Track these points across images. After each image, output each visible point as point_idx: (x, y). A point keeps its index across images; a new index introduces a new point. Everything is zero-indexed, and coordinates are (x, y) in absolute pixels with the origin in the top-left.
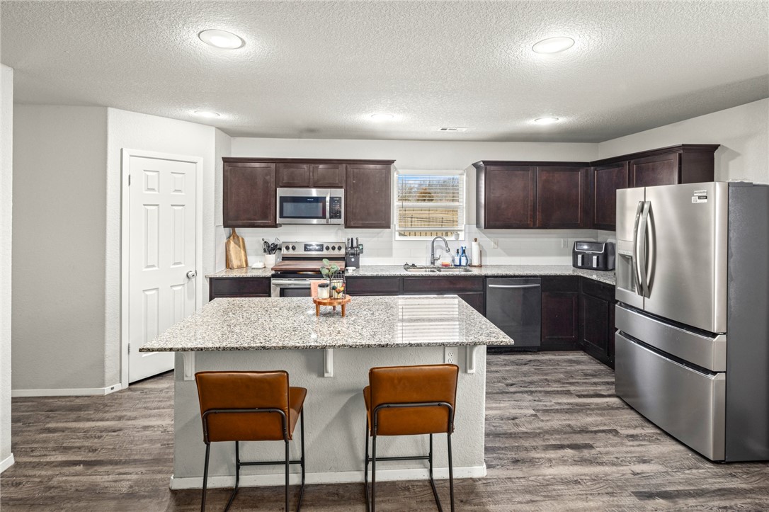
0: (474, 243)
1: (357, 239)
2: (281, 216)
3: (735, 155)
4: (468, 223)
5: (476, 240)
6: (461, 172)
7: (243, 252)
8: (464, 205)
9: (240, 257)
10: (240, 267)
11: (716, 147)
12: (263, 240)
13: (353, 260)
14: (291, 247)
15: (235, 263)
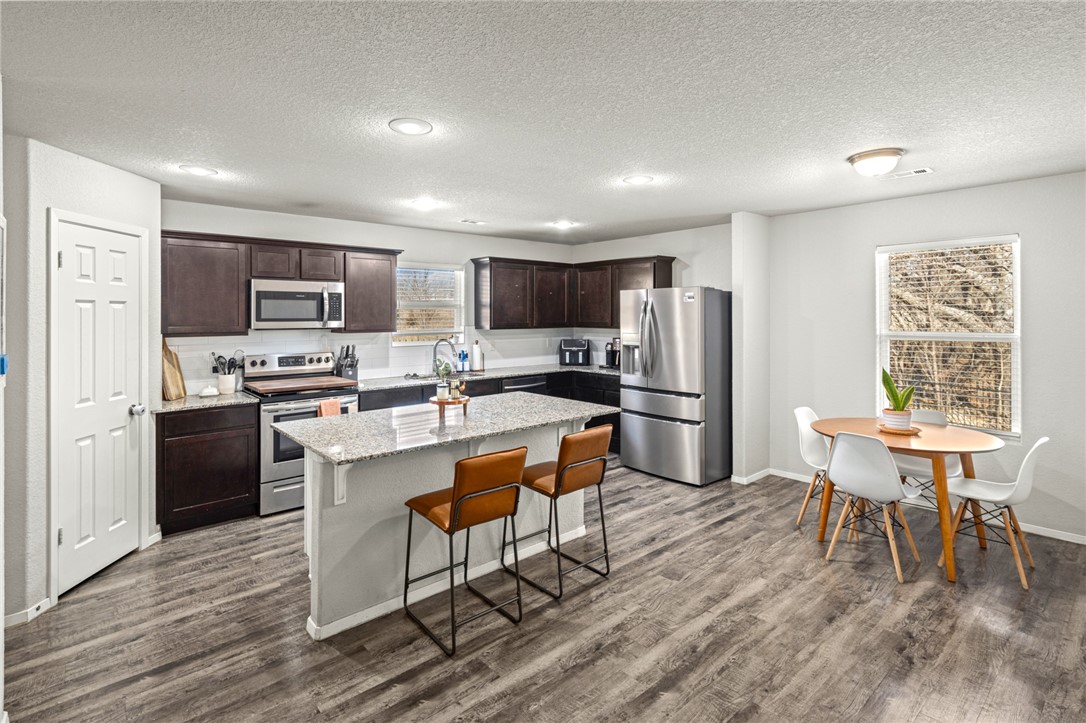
0: (475, 346)
1: (354, 347)
2: (259, 319)
3: (686, 266)
4: (467, 324)
5: (477, 342)
6: (460, 267)
7: (178, 374)
8: (463, 304)
9: (177, 382)
10: (179, 397)
11: (674, 259)
12: (213, 354)
13: (350, 373)
14: (259, 362)
15: (173, 391)
